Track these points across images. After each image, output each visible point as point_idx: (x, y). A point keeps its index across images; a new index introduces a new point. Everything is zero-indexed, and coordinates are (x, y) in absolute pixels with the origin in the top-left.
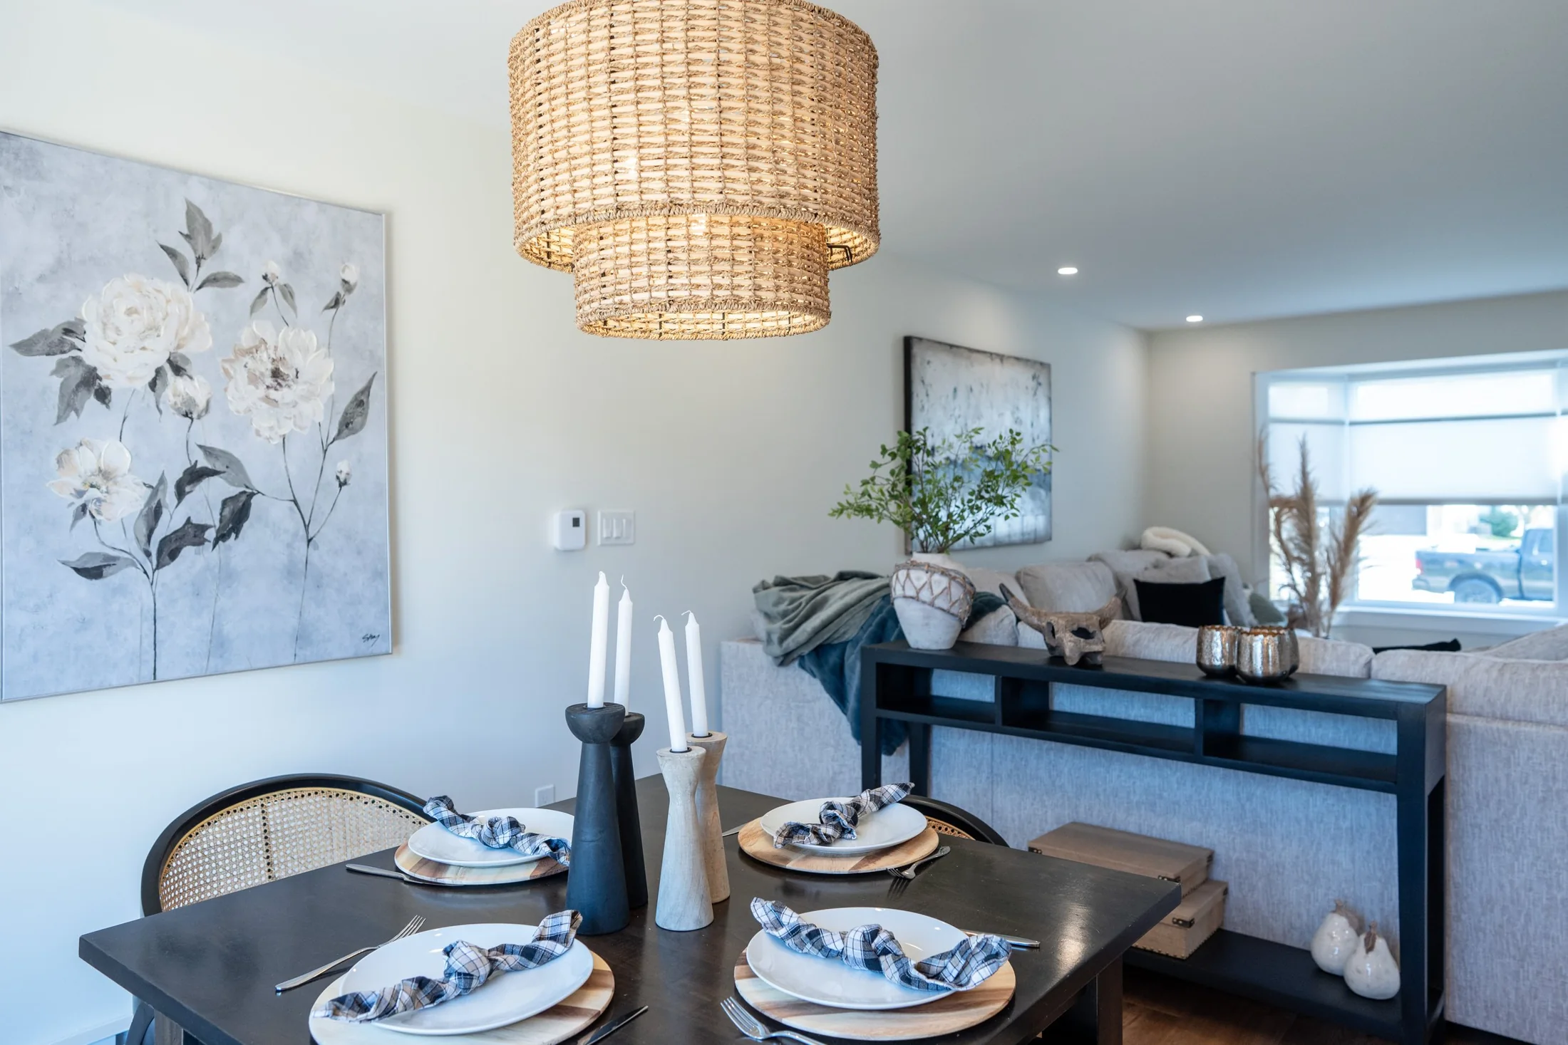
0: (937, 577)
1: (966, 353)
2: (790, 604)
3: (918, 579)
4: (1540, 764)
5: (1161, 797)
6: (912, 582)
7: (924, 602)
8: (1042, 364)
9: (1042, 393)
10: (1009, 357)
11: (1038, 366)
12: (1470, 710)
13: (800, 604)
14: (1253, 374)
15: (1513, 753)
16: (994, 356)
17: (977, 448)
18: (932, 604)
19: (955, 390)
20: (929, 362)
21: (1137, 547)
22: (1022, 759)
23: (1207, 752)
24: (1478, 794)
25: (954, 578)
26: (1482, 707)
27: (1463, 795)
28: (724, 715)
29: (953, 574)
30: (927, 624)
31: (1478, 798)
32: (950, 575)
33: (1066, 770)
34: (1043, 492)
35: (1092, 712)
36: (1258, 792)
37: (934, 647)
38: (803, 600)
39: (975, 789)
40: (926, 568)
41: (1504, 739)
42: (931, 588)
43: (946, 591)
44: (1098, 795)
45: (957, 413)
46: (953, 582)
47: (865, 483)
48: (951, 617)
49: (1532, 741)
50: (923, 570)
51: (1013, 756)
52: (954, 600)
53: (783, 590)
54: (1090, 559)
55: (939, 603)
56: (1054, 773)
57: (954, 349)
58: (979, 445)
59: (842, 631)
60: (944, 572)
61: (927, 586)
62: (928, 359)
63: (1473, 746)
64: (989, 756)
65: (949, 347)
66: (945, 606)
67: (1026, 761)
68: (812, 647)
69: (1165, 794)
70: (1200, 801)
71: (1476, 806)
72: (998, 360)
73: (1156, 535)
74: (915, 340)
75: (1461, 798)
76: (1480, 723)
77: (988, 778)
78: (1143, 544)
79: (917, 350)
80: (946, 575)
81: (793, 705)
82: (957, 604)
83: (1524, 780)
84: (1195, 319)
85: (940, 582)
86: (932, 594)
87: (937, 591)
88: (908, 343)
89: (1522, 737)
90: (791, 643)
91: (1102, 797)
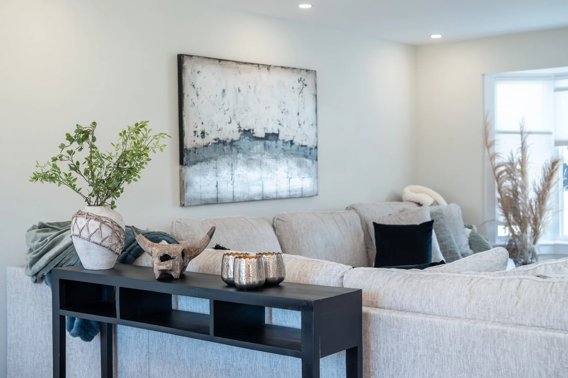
0: (92, 222)
1: (234, 65)
2: (40, 241)
3: (81, 223)
4: (412, 339)
5: (232, 366)
6: (77, 225)
7: (84, 239)
8: (307, 71)
9: (308, 92)
10: (276, 67)
11: (305, 72)
12: (386, 305)
13: (47, 241)
14: (483, 75)
15: (400, 332)
16: (260, 66)
17: (245, 131)
18: (89, 240)
19: (224, 91)
20: (198, 72)
21: (400, 199)
22: (163, 342)
23: (216, 334)
24: (384, 359)
25: (104, 222)
26: (391, 303)
27: (377, 359)
28: (8, 317)
29: (104, 220)
30: (88, 253)
31: (384, 362)
32: (101, 220)
33: (185, 349)
34: (309, 162)
35: (197, 311)
36: (280, 361)
37: (95, 268)
38: (48, 238)
39: (140, 363)
40: (85, 216)
41: (396, 323)
42: (88, 229)
43: (97, 231)
44: (201, 365)
45: (225, 107)
46: (103, 225)
47: (55, 159)
48: (103, 248)
49: (408, 324)
50: (84, 217)
51: (159, 341)
52: (104, 237)
53: (39, 232)
54: (347, 209)
55: (93, 238)
56: (179, 351)
57: (222, 62)
58: (247, 129)
59: (67, 258)
60: (97, 219)
61: (86, 228)
62: (198, 70)
63: (381, 329)
64: (146, 341)
65: (217, 61)
66: (99, 241)
67: (165, 344)
68: (48, 270)
69: (234, 364)
70: (251, 367)
71: (383, 367)
72: (265, 69)
73: (412, 191)
74: (185, 57)
75: (376, 362)
76: (384, 314)
77: (146, 355)
78: (403, 198)
79: (187, 63)
80: (98, 220)
81: (45, 309)
82: (107, 240)
83: (405, 349)
84: (436, 36)
85: (94, 225)
86: (89, 233)
87: (92, 231)
88: (180, 59)
89: (404, 322)
90: (37, 267)
91: (203, 367)
